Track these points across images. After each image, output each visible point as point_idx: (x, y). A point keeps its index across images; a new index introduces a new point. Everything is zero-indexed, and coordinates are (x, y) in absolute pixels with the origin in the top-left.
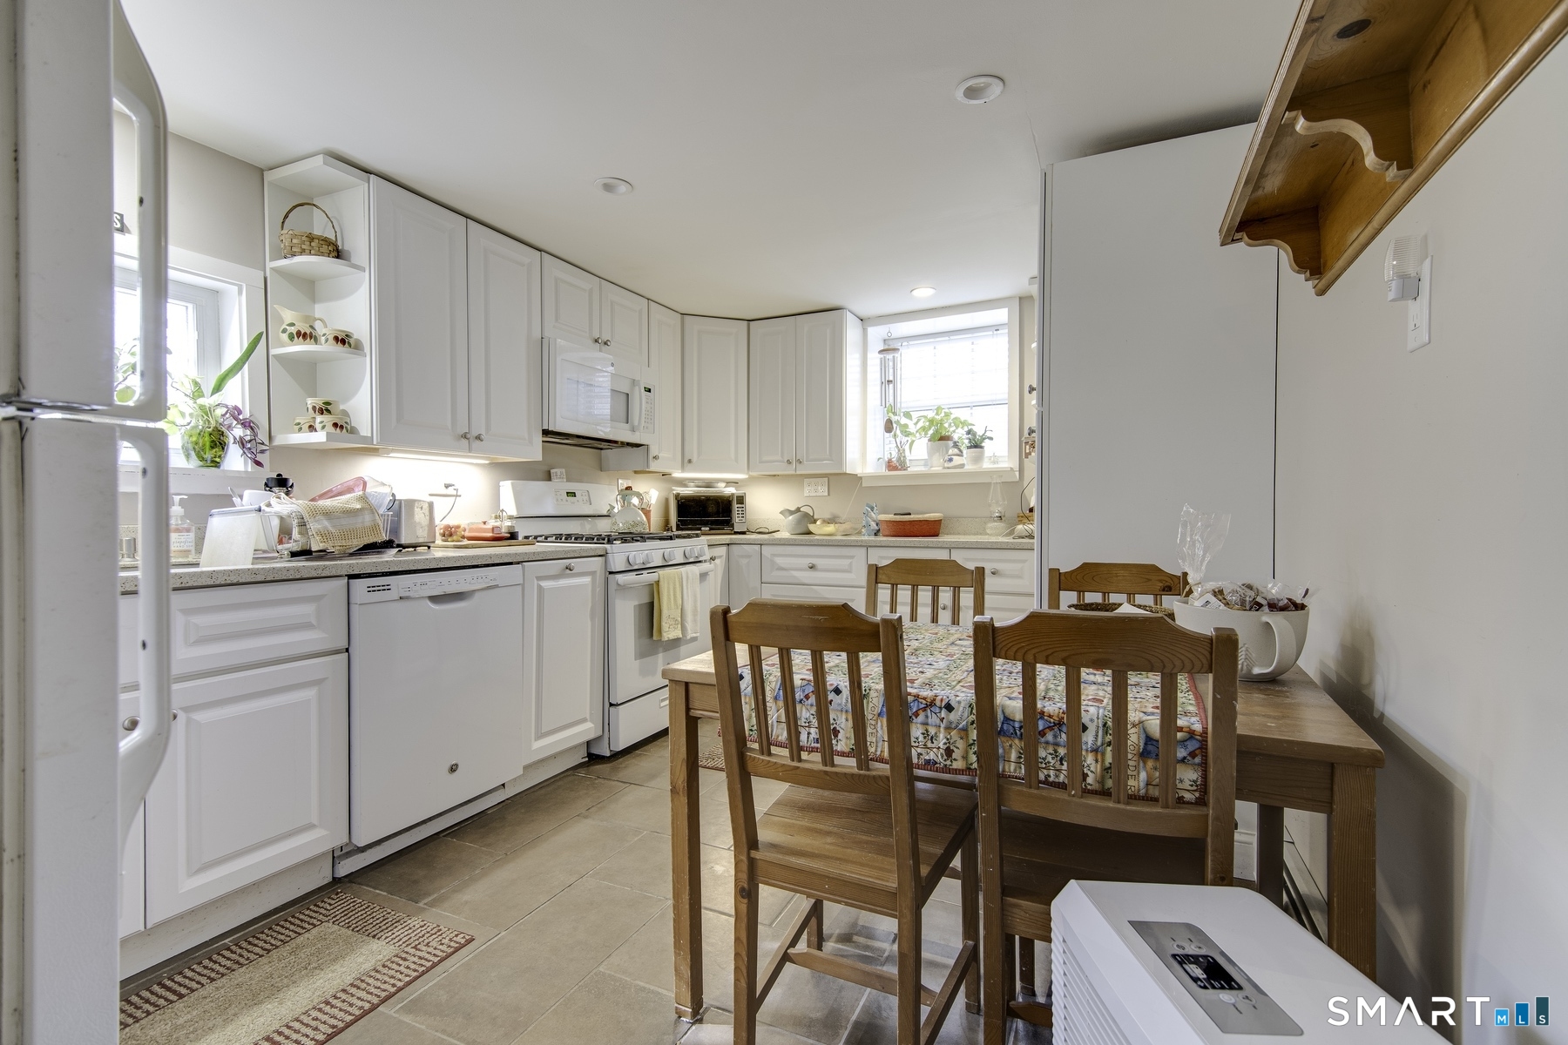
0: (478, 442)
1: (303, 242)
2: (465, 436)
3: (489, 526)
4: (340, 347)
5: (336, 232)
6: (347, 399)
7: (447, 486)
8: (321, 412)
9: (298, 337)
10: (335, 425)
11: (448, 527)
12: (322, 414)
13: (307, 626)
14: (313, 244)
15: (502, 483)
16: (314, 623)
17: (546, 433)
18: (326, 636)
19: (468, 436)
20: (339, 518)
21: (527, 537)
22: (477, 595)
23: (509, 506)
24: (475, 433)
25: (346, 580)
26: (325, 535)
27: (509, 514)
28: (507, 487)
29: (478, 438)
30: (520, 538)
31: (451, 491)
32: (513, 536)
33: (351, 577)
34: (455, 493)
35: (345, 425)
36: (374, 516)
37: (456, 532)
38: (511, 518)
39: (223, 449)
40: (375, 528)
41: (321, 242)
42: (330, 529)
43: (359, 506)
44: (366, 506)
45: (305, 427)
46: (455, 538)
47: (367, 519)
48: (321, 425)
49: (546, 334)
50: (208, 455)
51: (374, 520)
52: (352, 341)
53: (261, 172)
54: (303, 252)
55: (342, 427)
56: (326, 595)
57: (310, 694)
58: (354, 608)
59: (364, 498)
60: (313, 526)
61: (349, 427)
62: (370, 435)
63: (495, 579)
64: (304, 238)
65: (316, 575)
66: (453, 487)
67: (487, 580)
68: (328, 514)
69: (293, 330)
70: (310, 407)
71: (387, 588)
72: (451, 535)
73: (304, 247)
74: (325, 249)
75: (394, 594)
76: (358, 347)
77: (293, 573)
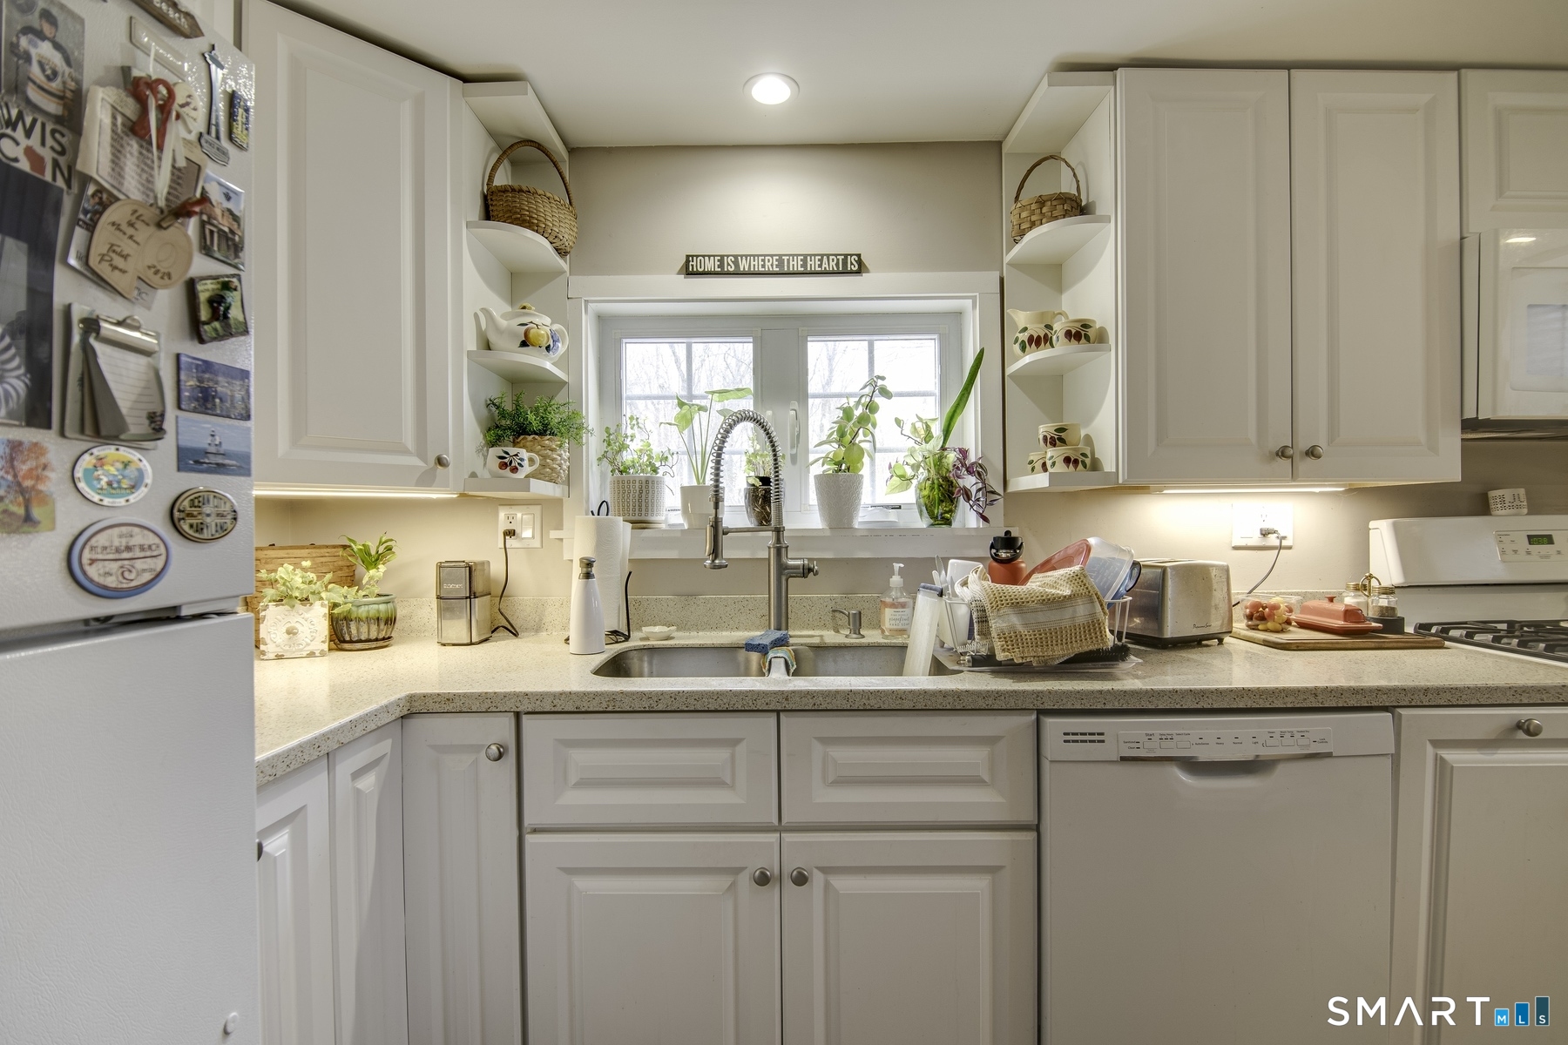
0: (1310, 461)
1: (1033, 213)
2: (1282, 453)
3: (1339, 607)
4: (1074, 345)
5: (1078, 182)
6: (1089, 419)
7: (1265, 533)
8: (1053, 444)
9: (1030, 346)
10: (1067, 460)
11: (1256, 606)
12: (1054, 445)
13: (976, 781)
14: (1044, 210)
15: (1372, 524)
16: (986, 778)
17: (1469, 425)
18: (1001, 800)
19: (1290, 452)
20: (1035, 611)
21: (1424, 627)
22: (1281, 769)
23: (1386, 565)
24: (1304, 445)
25: (1034, 717)
26: (1011, 639)
27: (1385, 584)
28: (1382, 534)
29: (1312, 453)
30: (1409, 629)
31: (1273, 540)
32: (1391, 623)
33: (1042, 712)
34: (1277, 543)
35: (1081, 458)
36: (1094, 607)
37: (1271, 616)
38: (1389, 591)
39: (952, 502)
40: (1094, 627)
41: (1054, 203)
42: (1020, 628)
43: (1067, 592)
44: (1082, 591)
45: (1038, 466)
46: (1270, 625)
47: (1081, 611)
48: (1051, 461)
49: (1473, 227)
50: (938, 511)
51: (1093, 614)
52: (1091, 333)
53: (998, 145)
54: (1033, 225)
55: (1076, 462)
56: (1003, 737)
57: (979, 885)
58: (1046, 765)
59: (1079, 578)
60: (996, 625)
61: (1088, 461)
62: (1114, 470)
63: (1323, 741)
64: (1034, 206)
65: (984, 706)
66: (1276, 535)
67: (1303, 741)
68: (1018, 605)
69: (1024, 337)
70: (1041, 437)
71: (1097, 738)
72: (1263, 618)
73: (1033, 218)
74: (1059, 210)
75: (1110, 750)
76: (1102, 338)
77: (951, 700)
